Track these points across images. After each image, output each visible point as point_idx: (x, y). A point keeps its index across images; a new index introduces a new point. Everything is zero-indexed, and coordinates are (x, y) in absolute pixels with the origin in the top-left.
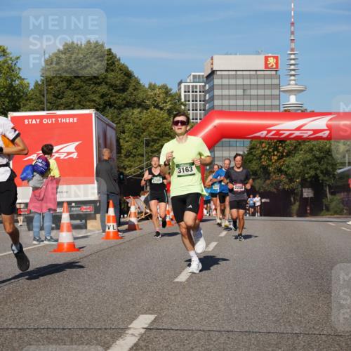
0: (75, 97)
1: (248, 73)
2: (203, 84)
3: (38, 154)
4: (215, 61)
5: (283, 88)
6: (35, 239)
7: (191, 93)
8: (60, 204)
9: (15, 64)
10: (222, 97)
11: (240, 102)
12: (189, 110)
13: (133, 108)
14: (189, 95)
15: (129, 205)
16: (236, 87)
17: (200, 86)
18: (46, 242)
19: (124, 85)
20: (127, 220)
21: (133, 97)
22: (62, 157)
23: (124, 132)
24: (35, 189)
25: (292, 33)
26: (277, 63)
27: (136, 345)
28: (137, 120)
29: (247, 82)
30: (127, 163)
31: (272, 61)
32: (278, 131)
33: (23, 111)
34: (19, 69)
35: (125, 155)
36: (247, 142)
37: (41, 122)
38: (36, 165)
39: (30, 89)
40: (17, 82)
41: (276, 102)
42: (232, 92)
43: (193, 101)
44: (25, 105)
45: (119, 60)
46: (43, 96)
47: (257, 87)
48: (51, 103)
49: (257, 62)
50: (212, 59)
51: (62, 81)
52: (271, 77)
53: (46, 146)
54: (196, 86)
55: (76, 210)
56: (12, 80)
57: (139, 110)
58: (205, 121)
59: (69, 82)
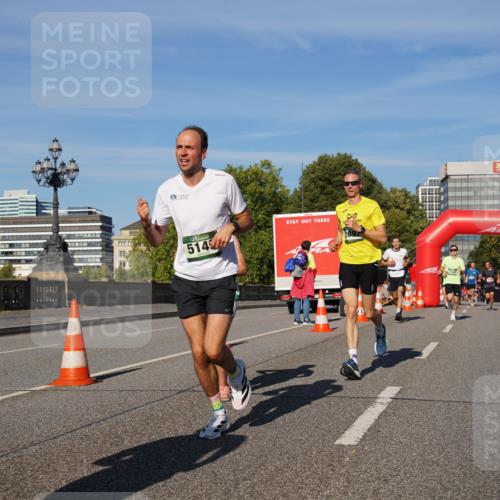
2: (438, 187)
4: (449, 167)
6: (295, 321)
7: (427, 195)
8: (317, 291)
9: (278, 175)
10: (455, 198)
11: (471, 203)
12: (426, 210)
14: (426, 197)
16: (468, 189)
17: (436, 189)
18: (305, 324)
19: (368, 189)
22: (317, 251)
24: (296, 279)
27: (384, 412)
29: (477, 184)
33: (284, 213)
34: (281, 178)
36: (478, 237)
37: (300, 222)
38: (297, 259)
39: (290, 195)
40: (280, 190)
42: (465, 194)
43: (429, 202)
44: (286, 208)
45: (365, 168)
46: (301, 200)
47: (487, 188)
48: (307, 206)
50: (446, 165)
51: (317, 188)
53: (305, 242)
54: (432, 189)
55: (329, 296)
56: (276, 188)
58: (441, 219)
59: (323, 188)
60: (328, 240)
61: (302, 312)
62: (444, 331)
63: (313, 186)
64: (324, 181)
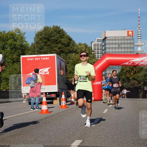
0: (48, 49)
1: (120, 38)
2: (101, 43)
3: (33, 73)
4: (106, 33)
5: (135, 44)
6: (32, 108)
7: (96, 47)
8: (42, 94)
9: (24, 36)
10: (109, 48)
11: (117, 50)
12: (96, 54)
13: (72, 53)
14: (95, 48)
15: (71, 94)
16: (115, 44)
17: (100, 44)
18: (36, 110)
19: (68, 44)
20: (70, 100)
21: (72, 49)
22: (43, 74)
23: (68, 63)
24: (32, 87)
25: (139, 21)
26: (133, 34)
28: (74, 58)
29: (120, 42)
30: (70, 76)
31: (130, 33)
32: (133, 62)
33: (26, 55)
34: (25, 37)
35: (69, 73)
36: (120, 67)
37: (34, 59)
38: (32, 78)
39: (29, 46)
40: (24, 43)
41: (132, 50)
42: (114, 46)
43: (97, 50)
44: (27, 53)
45: (66, 33)
46: (35, 48)
47: (124, 44)
48: (38, 51)
49: (124, 33)
50: (105, 32)
51: (43, 42)
52: (130, 39)
53: (36, 69)
54: (98, 44)
55: (49, 96)
56: (22, 42)
57: (75, 54)
58: (102, 58)
59: (46, 43)
60: (48, 68)
61: (35, 104)
62: (103, 112)
63: (41, 42)
64: (46, 39)
